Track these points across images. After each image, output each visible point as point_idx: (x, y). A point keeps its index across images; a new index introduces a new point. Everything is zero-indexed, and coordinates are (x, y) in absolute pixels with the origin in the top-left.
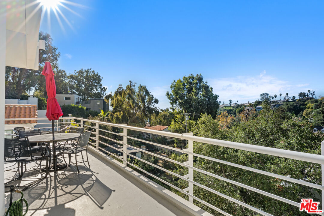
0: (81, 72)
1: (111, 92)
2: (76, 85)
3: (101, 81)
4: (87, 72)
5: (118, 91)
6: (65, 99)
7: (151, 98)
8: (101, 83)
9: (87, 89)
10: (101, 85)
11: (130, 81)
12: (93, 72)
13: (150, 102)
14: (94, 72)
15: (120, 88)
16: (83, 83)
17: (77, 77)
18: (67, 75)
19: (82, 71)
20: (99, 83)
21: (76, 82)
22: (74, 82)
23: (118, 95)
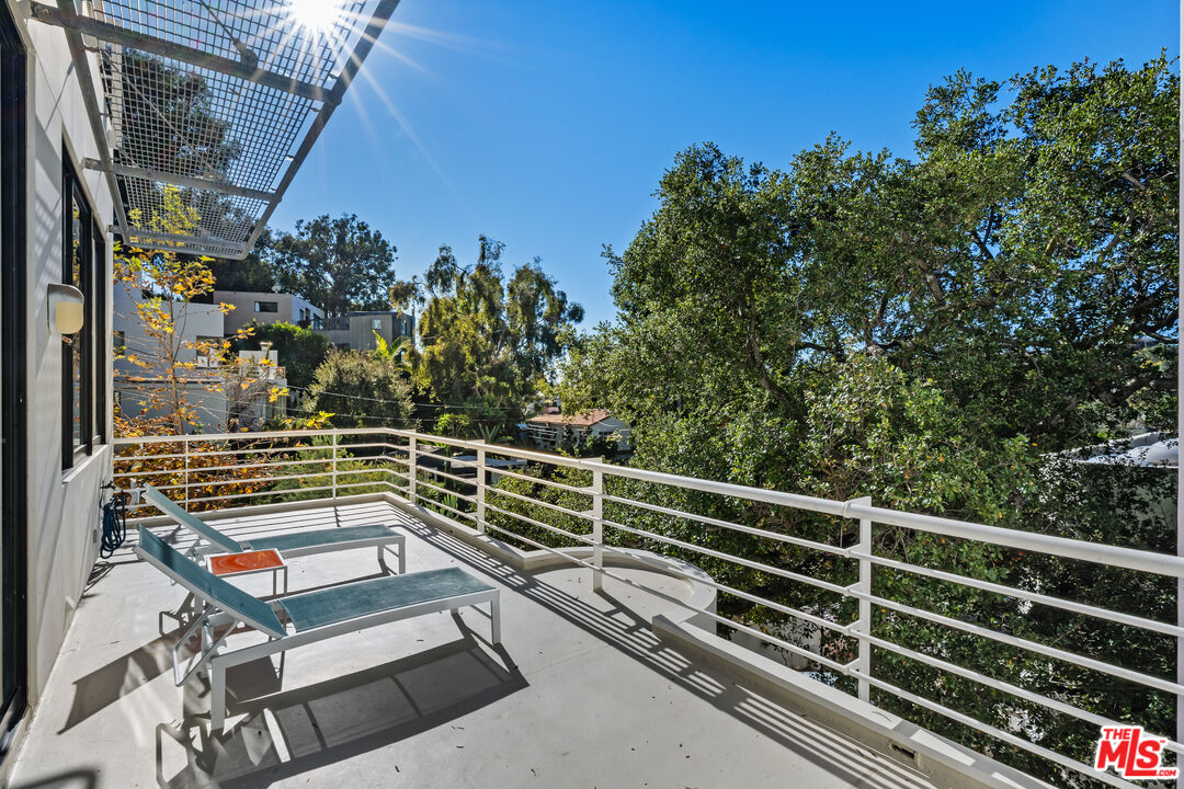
0: (319, 228)
1: (415, 277)
2: (305, 274)
3: (389, 260)
4: (342, 225)
5: (436, 270)
6: (258, 309)
7: (559, 303)
8: (391, 269)
9: (340, 286)
10: (391, 276)
11: (483, 239)
12: (362, 227)
13: (554, 318)
14: (365, 228)
15: (445, 259)
16: (328, 268)
17: (306, 246)
18: (274, 237)
19: (323, 224)
20: (384, 269)
21: (305, 263)
22: (299, 265)
23: (437, 283)
